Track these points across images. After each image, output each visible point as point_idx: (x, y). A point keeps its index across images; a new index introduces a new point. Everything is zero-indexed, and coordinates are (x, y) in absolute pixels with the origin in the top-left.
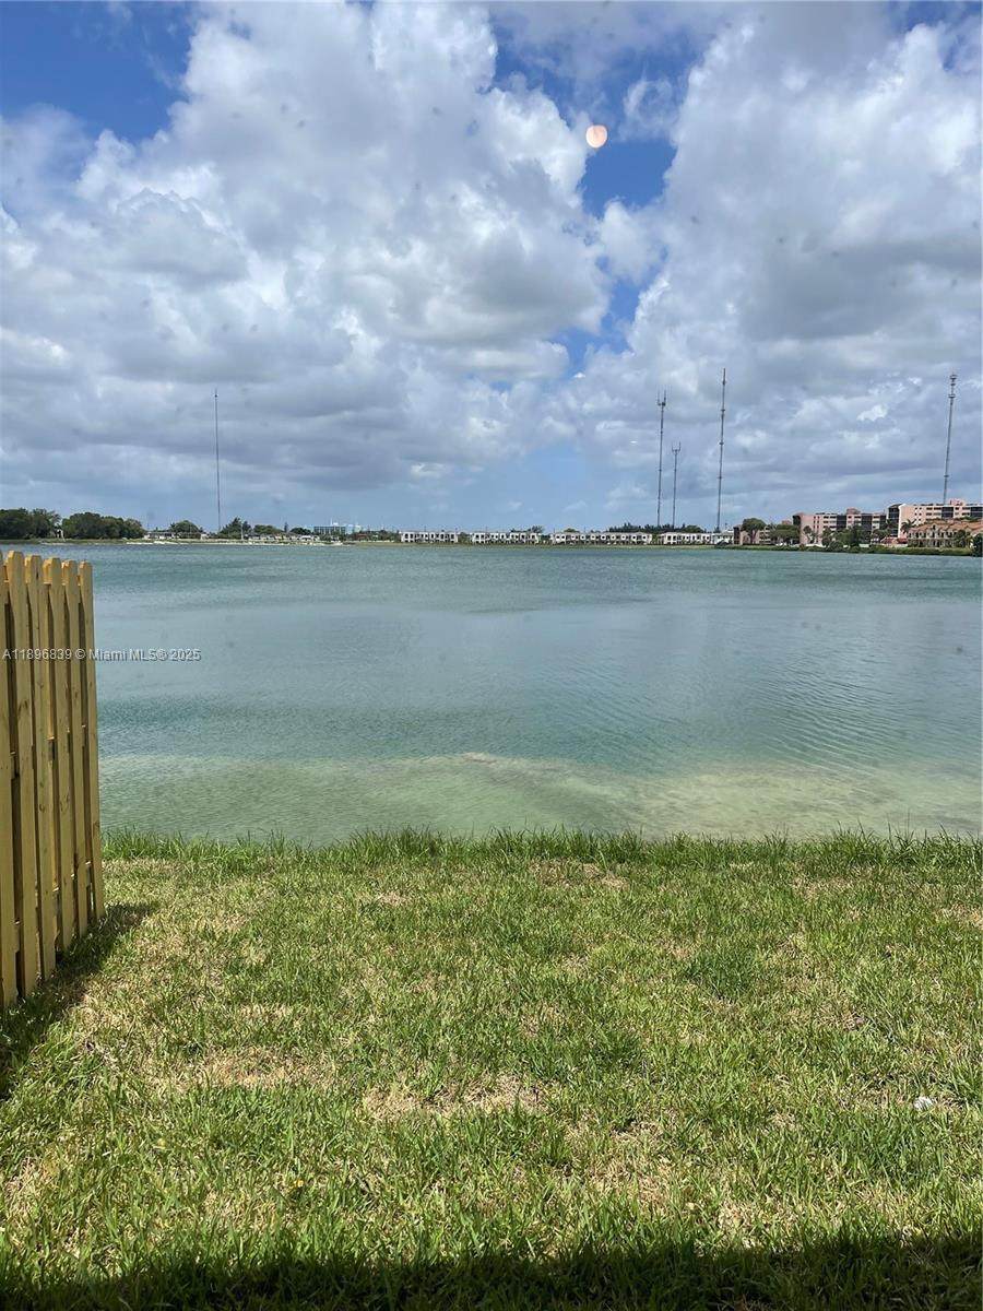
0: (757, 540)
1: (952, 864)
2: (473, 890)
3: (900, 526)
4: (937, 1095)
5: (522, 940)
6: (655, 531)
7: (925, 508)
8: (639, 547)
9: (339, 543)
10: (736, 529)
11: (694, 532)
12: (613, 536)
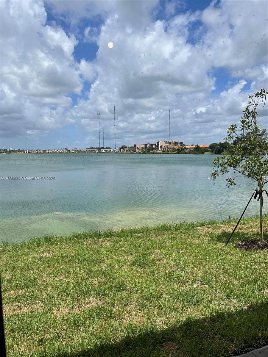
0: (126, 151)
1: (187, 228)
2: (69, 249)
3: (160, 147)
4: (198, 284)
5: (87, 261)
6: (99, 149)
7: (165, 142)
8: (95, 153)
9: (5, 154)
10: (120, 148)
11: (109, 149)
12: (88, 150)
